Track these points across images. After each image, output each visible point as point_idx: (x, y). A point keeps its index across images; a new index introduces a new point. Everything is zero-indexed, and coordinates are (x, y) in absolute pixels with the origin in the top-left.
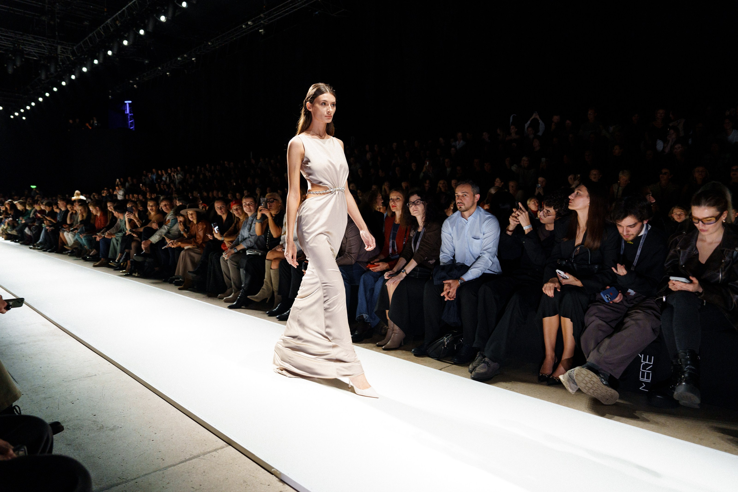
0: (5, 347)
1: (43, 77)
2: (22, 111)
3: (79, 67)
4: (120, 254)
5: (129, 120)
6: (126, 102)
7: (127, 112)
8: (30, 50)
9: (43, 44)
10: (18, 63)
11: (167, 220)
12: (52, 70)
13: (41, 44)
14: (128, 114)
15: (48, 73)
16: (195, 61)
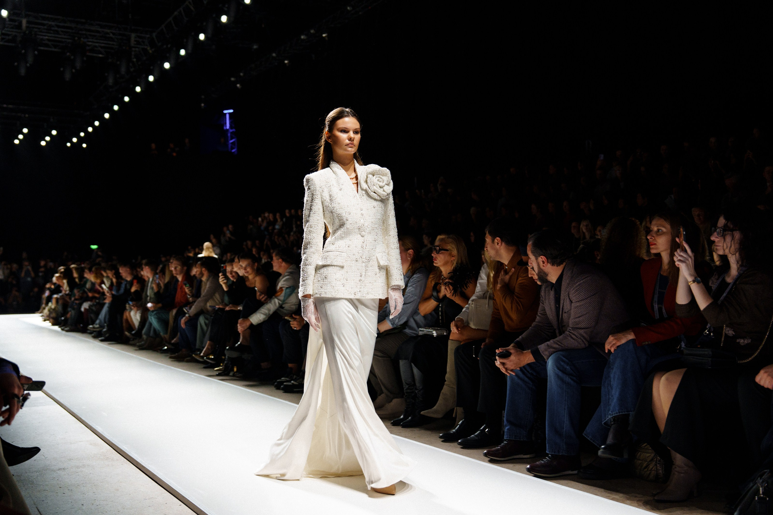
0: (38, 473)
1: (111, 81)
2: (82, 134)
3: (159, 62)
4: (208, 342)
5: (229, 138)
6: (225, 112)
7: (226, 126)
8: (94, 44)
9: (111, 33)
10: (78, 65)
11: (278, 288)
12: (123, 70)
13: (108, 33)
14: (227, 130)
15: (118, 76)
16: (327, 39)
